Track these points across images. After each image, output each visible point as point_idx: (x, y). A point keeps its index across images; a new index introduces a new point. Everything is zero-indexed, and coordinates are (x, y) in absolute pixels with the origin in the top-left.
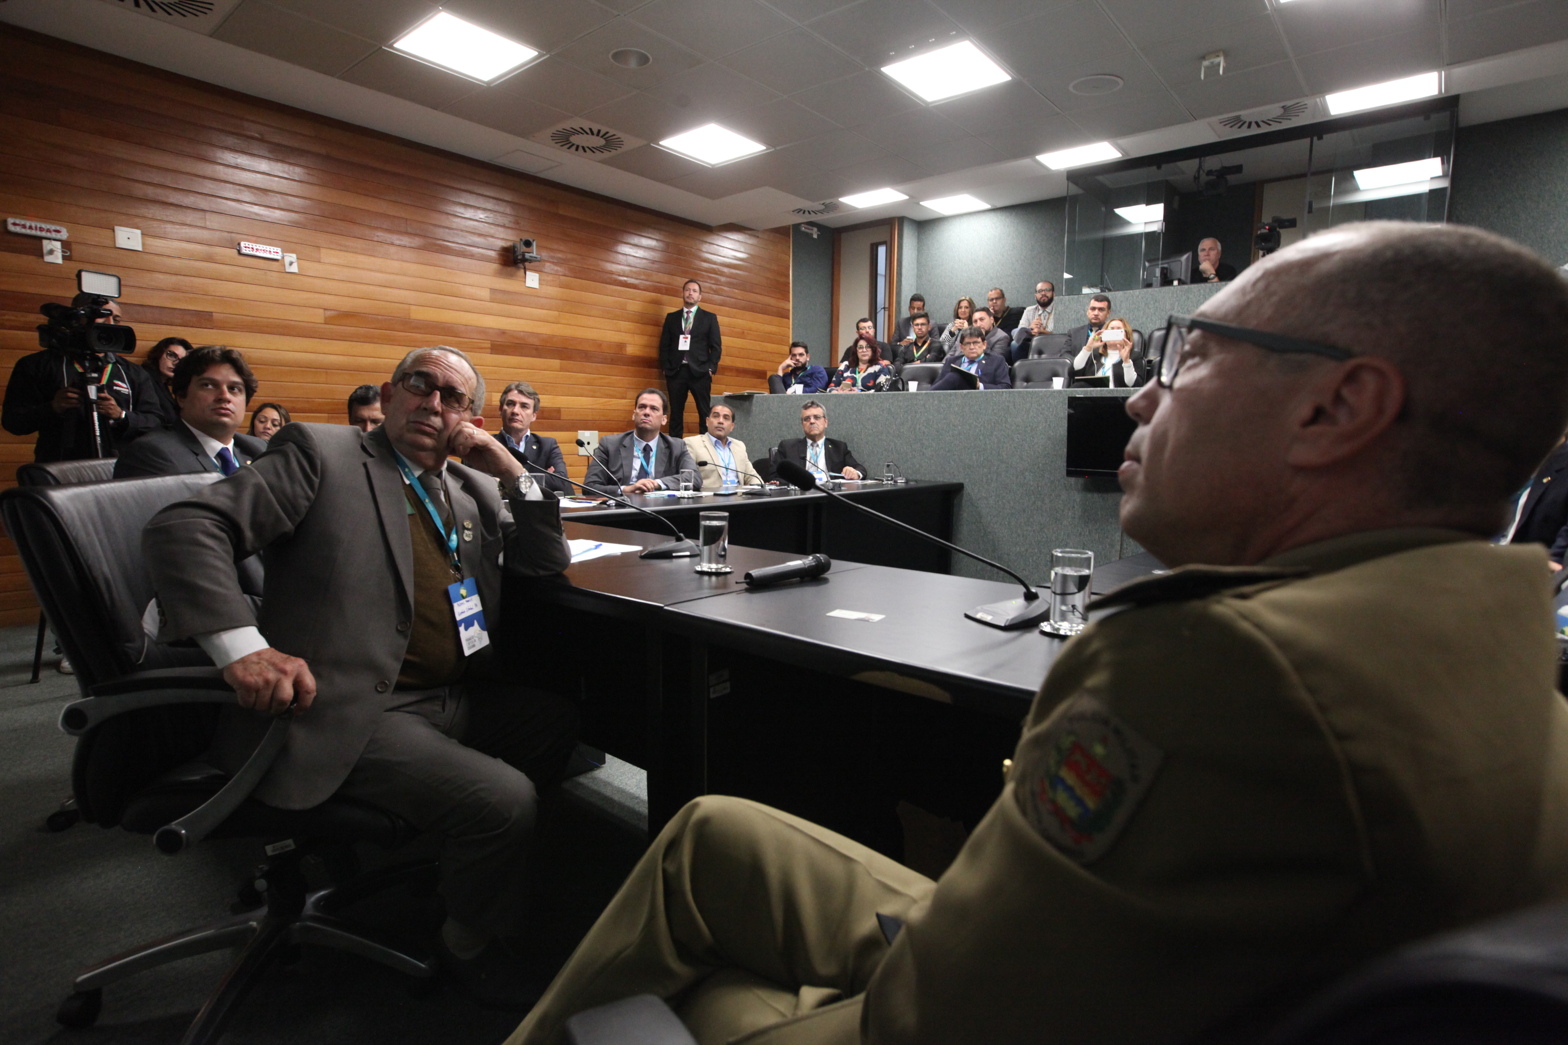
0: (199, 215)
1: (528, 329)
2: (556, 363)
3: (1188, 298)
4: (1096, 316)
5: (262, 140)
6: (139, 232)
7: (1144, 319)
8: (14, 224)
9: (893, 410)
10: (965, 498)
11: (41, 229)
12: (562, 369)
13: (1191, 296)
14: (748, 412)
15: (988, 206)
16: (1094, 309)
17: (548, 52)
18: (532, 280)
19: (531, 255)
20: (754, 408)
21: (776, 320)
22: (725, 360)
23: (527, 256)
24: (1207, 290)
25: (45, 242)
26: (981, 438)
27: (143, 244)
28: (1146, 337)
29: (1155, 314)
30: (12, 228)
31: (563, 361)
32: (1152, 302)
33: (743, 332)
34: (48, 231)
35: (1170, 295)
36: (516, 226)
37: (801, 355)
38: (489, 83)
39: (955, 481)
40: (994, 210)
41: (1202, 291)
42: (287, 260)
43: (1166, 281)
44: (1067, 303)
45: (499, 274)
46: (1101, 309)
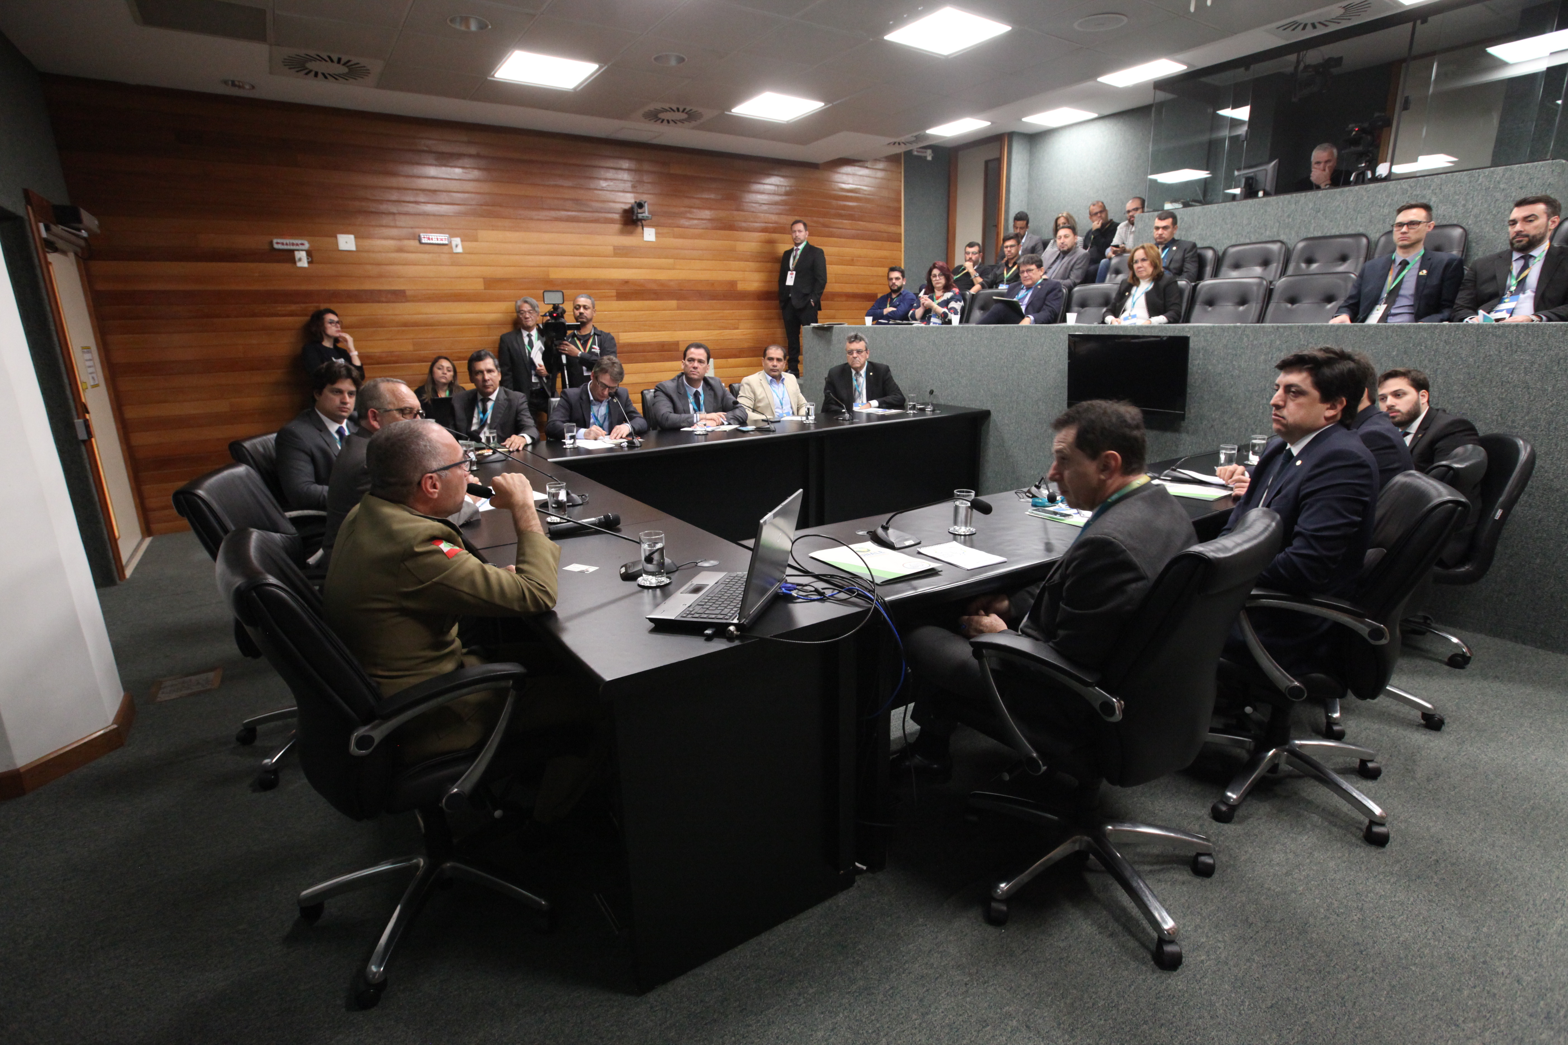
0: (391, 217)
1: (648, 277)
2: (673, 303)
3: (1266, 211)
4: (1161, 235)
5: (430, 152)
6: (352, 237)
7: (1221, 235)
8: (277, 243)
9: (937, 342)
10: (991, 425)
11: (293, 244)
12: (679, 308)
13: (1269, 209)
14: (829, 342)
15: (1095, 115)
16: (1157, 228)
17: (605, 64)
18: (649, 234)
19: (643, 215)
20: (833, 338)
21: (887, 244)
23: (640, 216)
24: (1286, 203)
25: (296, 253)
27: (357, 246)
28: (1220, 254)
29: (1231, 229)
30: (276, 246)
31: (680, 302)
32: (1229, 217)
33: (853, 260)
34: (297, 245)
35: (1248, 209)
36: (634, 189)
37: (898, 279)
38: (575, 89)
39: (984, 408)
40: (1101, 118)
41: (1281, 204)
42: (454, 244)
43: (1250, 192)
44: (1147, 220)
45: (622, 232)
46: (1165, 228)
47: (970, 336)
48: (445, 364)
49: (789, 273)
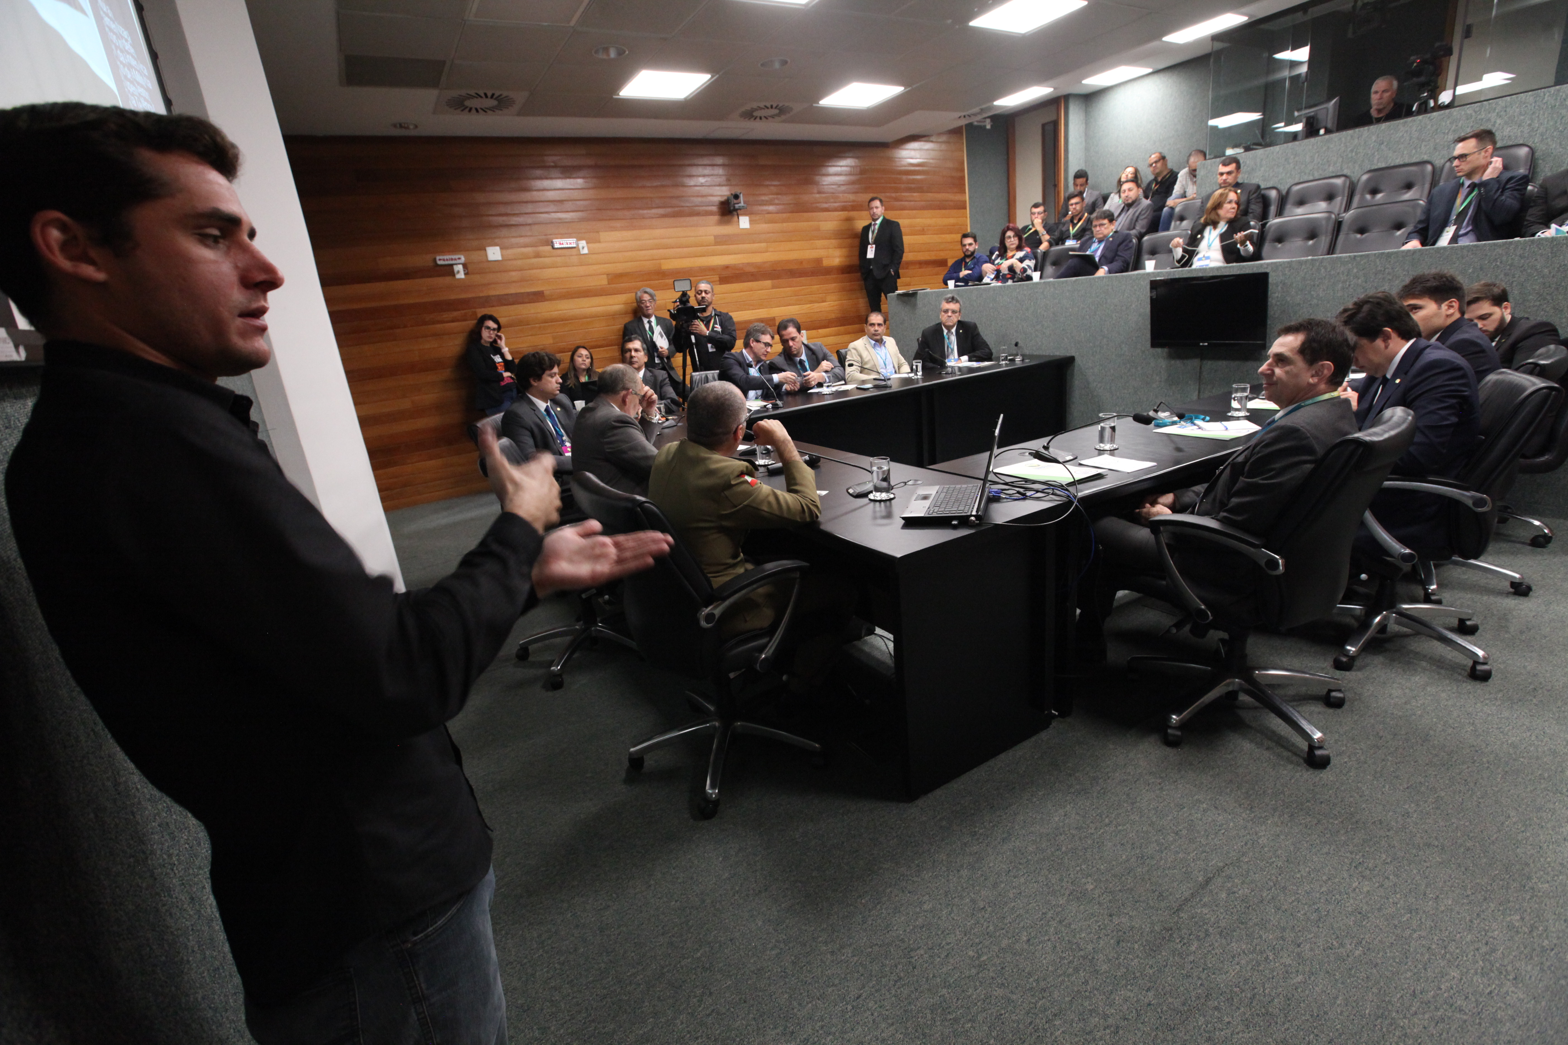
0: (528, 228)
1: (745, 261)
2: (768, 283)
3: (1328, 148)
4: (1225, 180)
5: (555, 167)
6: (498, 248)
7: (1284, 175)
8: (440, 260)
9: (1019, 298)
10: (1076, 369)
11: (452, 259)
12: (773, 287)
13: (1332, 146)
14: (914, 306)
15: (1150, 70)
16: (1222, 174)
17: (717, 73)
18: (744, 222)
19: (740, 205)
20: (918, 302)
21: (954, 212)
22: (907, 256)
23: (737, 206)
24: (1349, 138)
25: (455, 267)
26: (1088, 317)
27: (502, 255)
28: (1284, 192)
29: (1294, 168)
30: (439, 263)
31: (774, 281)
32: (1292, 157)
33: (923, 229)
34: (455, 259)
35: (1311, 147)
36: (729, 182)
37: (970, 244)
38: (685, 99)
39: (1068, 355)
40: (1156, 72)
41: (1343, 139)
42: (581, 246)
43: (1311, 130)
44: (1209, 167)
45: (721, 223)
46: (1229, 173)
47: (1052, 290)
48: (584, 352)
49: (869, 246)
